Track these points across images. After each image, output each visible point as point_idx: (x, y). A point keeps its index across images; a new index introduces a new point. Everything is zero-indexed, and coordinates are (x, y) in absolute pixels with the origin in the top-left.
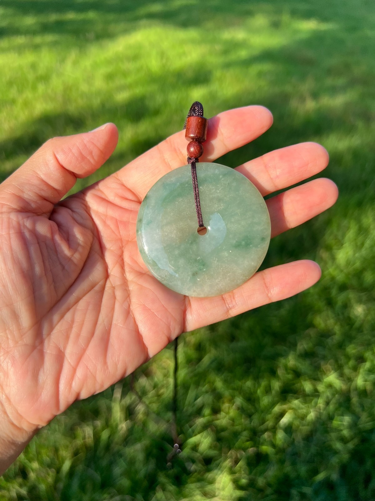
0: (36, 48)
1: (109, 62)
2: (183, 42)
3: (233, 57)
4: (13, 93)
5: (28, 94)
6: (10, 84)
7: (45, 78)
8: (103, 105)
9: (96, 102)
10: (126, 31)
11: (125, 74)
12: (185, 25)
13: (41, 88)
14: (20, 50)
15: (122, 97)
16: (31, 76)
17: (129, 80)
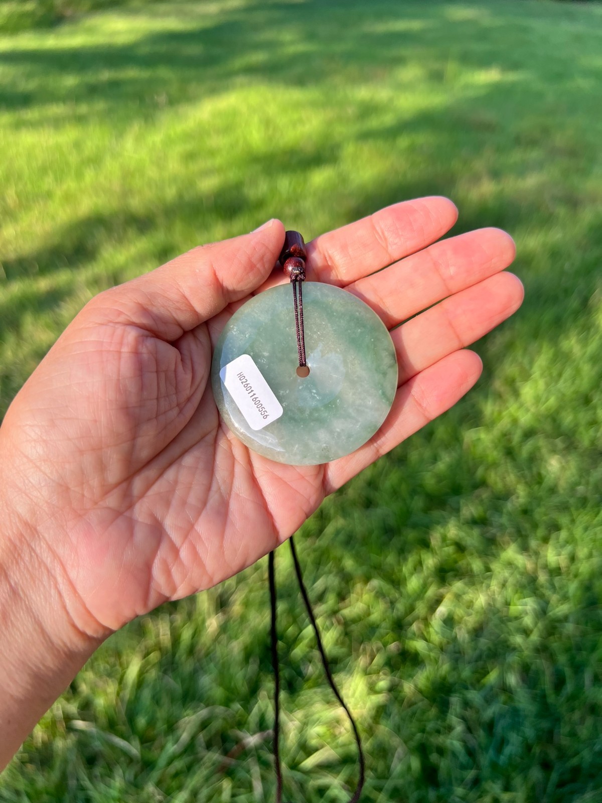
0: (80, 120)
1: (187, 137)
2: (297, 106)
3: (374, 123)
4: (48, 182)
5: (70, 184)
6: (43, 170)
7: (95, 161)
8: (180, 196)
9: (171, 193)
10: (213, 92)
11: (212, 153)
12: (300, 82)
13: (89, 175)
14: (57, 123)
15: (208, 185)
16: (73, 159)
17: (218, 161)
